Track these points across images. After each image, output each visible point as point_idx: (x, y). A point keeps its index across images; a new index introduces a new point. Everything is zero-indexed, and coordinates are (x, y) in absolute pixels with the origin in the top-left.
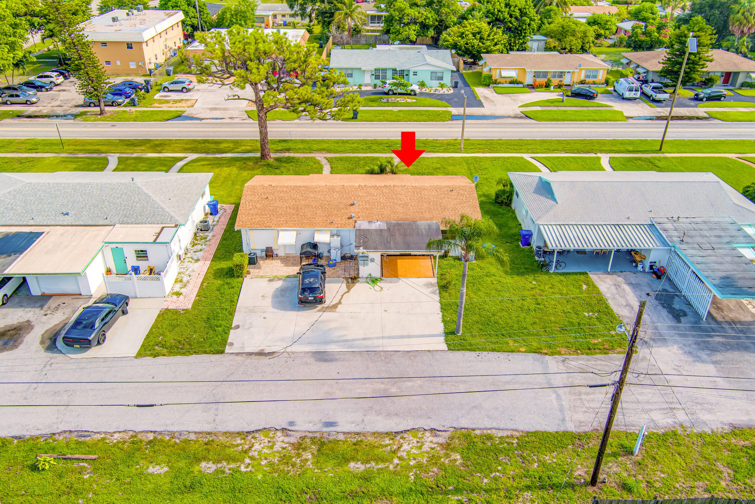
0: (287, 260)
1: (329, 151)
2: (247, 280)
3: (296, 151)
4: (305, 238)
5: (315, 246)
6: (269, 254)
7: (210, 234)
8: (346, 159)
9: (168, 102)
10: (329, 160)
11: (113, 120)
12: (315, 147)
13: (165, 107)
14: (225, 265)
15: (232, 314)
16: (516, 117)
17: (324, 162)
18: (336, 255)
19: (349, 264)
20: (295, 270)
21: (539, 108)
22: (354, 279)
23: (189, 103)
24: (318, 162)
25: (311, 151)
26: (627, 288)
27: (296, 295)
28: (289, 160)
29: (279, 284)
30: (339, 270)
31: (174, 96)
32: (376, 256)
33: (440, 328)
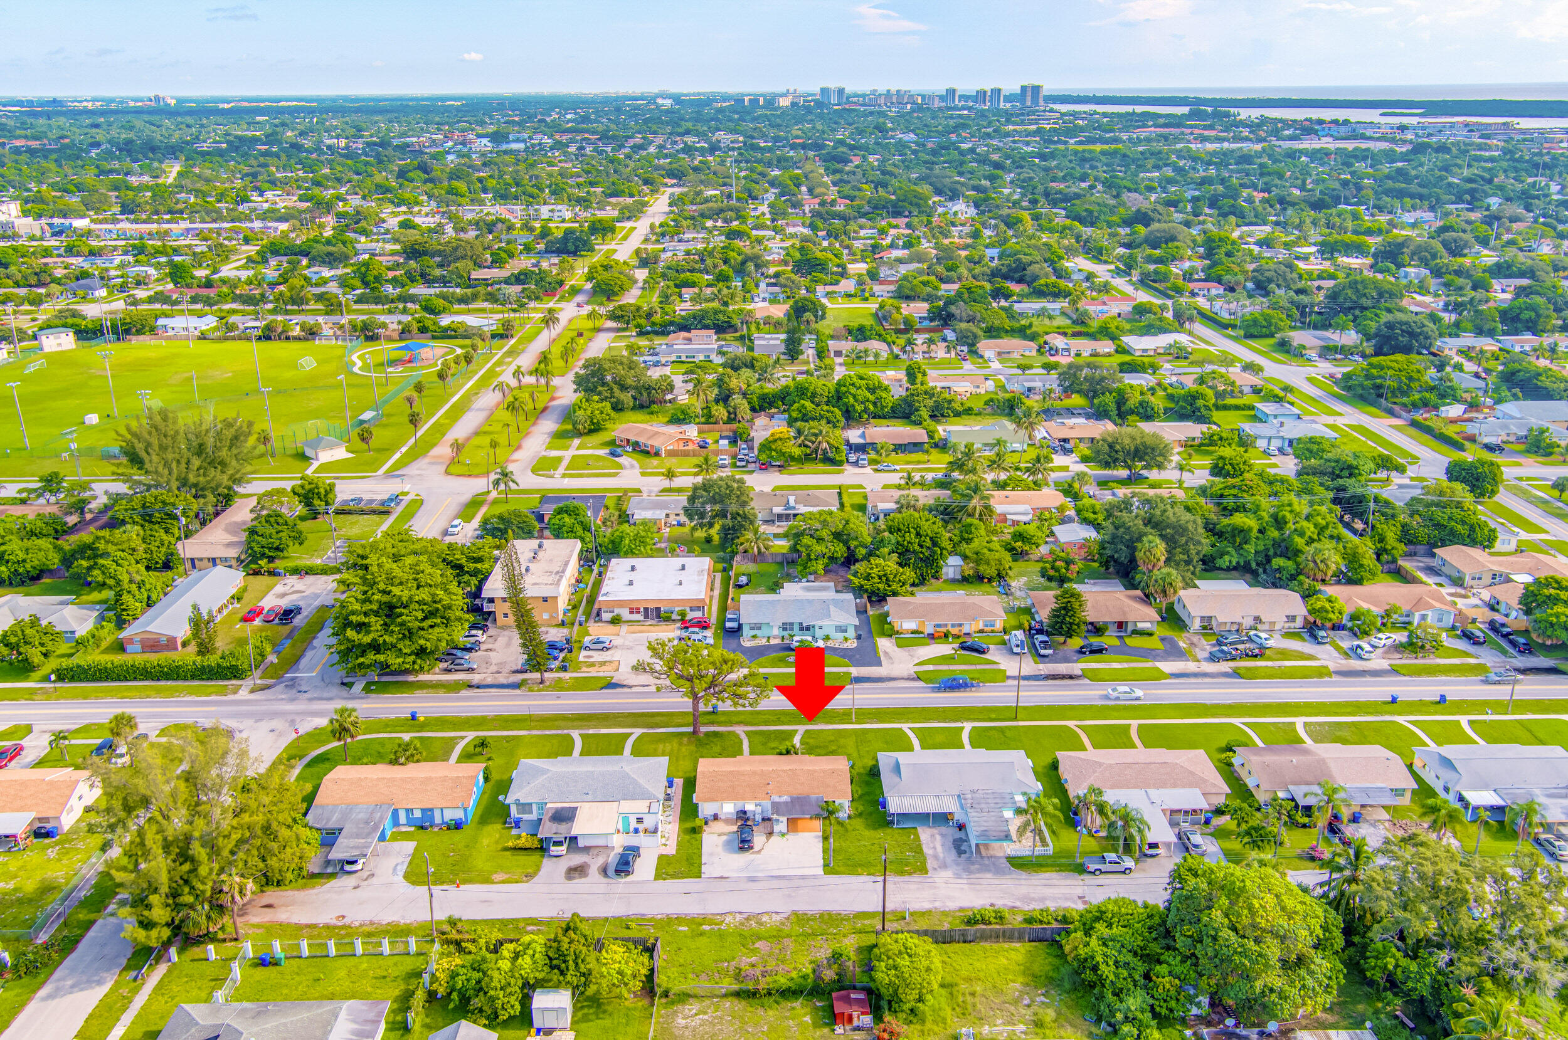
0: (728, 821)
1: (746, 724)
2: (705, 836)
3: (720, 724)
4: (740, 808)
5: (745, 812)
6: (716, 817)
7: (672, 803)
8: (762, 733)
9: (592, 665)
10: (747, 733)
11: (554, 690)
12: (735, 719)
13: (593, 672)
14: (689, 825)
15: (700, 856)
16: (908, 679)
17: (743, 736)
18: (758, 818)
19: (767, 823)
20: (735, 828)
21: (931, 668)
22: (771, 833)
23: (614, 666)
24: (738, 737)
25: (731, 724)
26: (938, 837)
27: (736, 844)
28: (716, 734)
29: (725, 838)
30: (761, 828)
31: (597, 656)
32: (784, 819)
33: (821, 862)
